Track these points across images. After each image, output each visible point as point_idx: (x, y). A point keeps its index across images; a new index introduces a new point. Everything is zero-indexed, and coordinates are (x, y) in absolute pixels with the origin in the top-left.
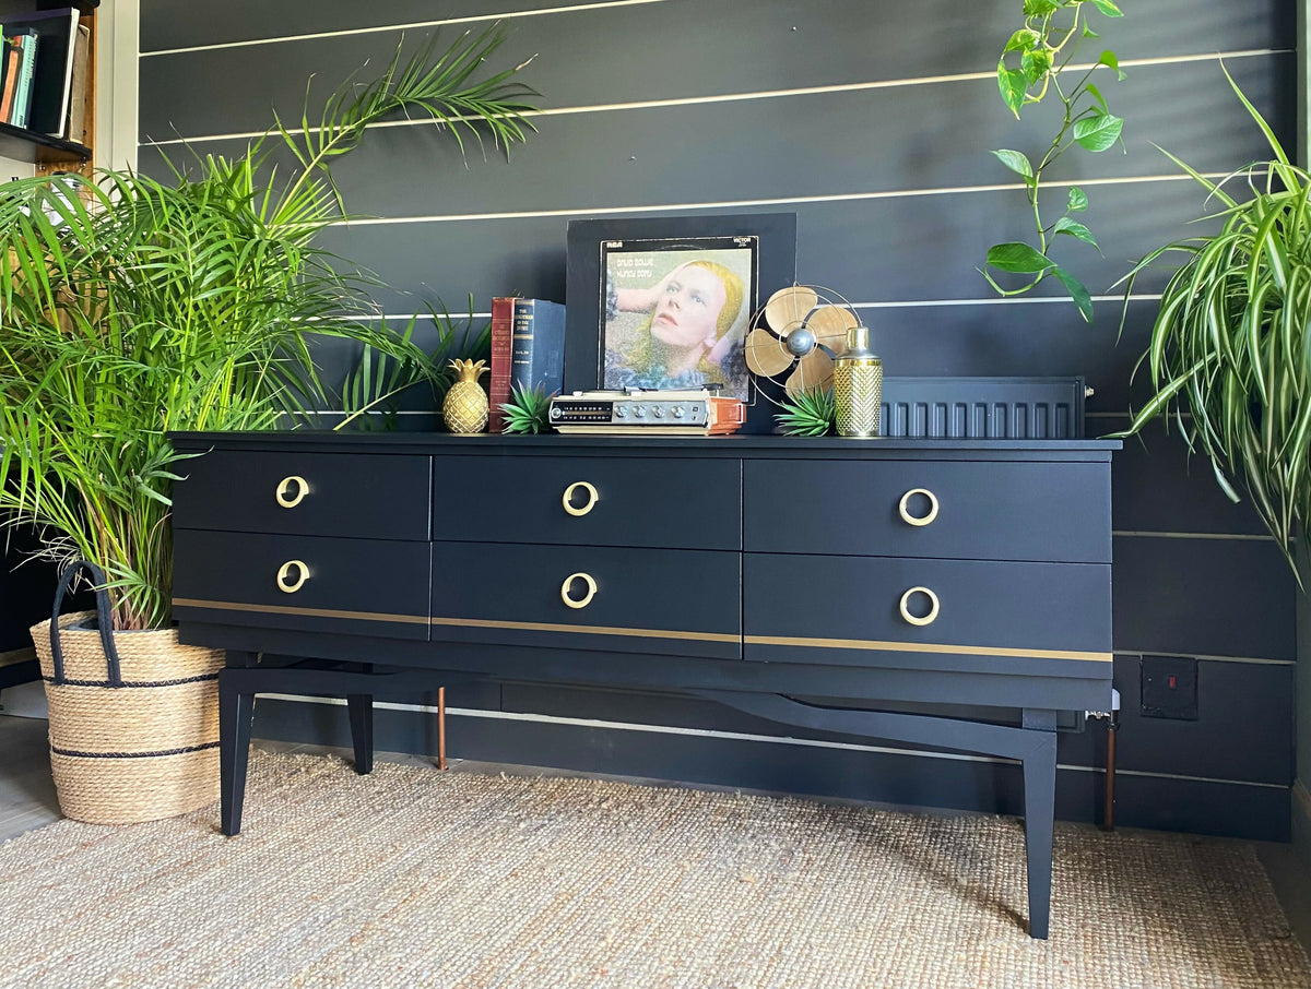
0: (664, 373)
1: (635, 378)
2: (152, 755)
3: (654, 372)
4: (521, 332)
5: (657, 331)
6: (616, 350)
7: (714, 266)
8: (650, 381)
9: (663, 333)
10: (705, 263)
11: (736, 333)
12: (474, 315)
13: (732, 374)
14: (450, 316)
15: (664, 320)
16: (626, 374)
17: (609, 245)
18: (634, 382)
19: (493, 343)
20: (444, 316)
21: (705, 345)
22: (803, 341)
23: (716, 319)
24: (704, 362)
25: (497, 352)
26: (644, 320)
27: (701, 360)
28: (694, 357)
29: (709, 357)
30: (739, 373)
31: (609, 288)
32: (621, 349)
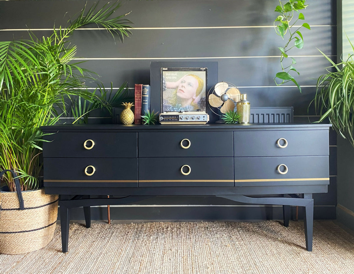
0: (181, 106)
1: (172, 108)
2: (35, 230)
3: (178, 106)
4: (145, 94)
5: (178, 94)
6: (166, 100)
7: (195, 76)
8: (177, 109)
9: (180, 95)
10: (192, 75)
11: (202, 95)
12: (113, 88)
13: (201, 106)
14: (105, 88)
15: (181, 91)
16: (170, 107)
17: (163, 69)
18: (172, 109)
19: (135, 98)
20: (103, 88)
21: (193, 98)
22: (226, 97)
23: (196, 91)
24: (192, 103)
25: (137, 100)
26: (174, 91)
27: (192, 102)
28: (190, 102)
29: (194, 102)
30: (203, 106)
31: (163, 81)
32: (168, 99)
